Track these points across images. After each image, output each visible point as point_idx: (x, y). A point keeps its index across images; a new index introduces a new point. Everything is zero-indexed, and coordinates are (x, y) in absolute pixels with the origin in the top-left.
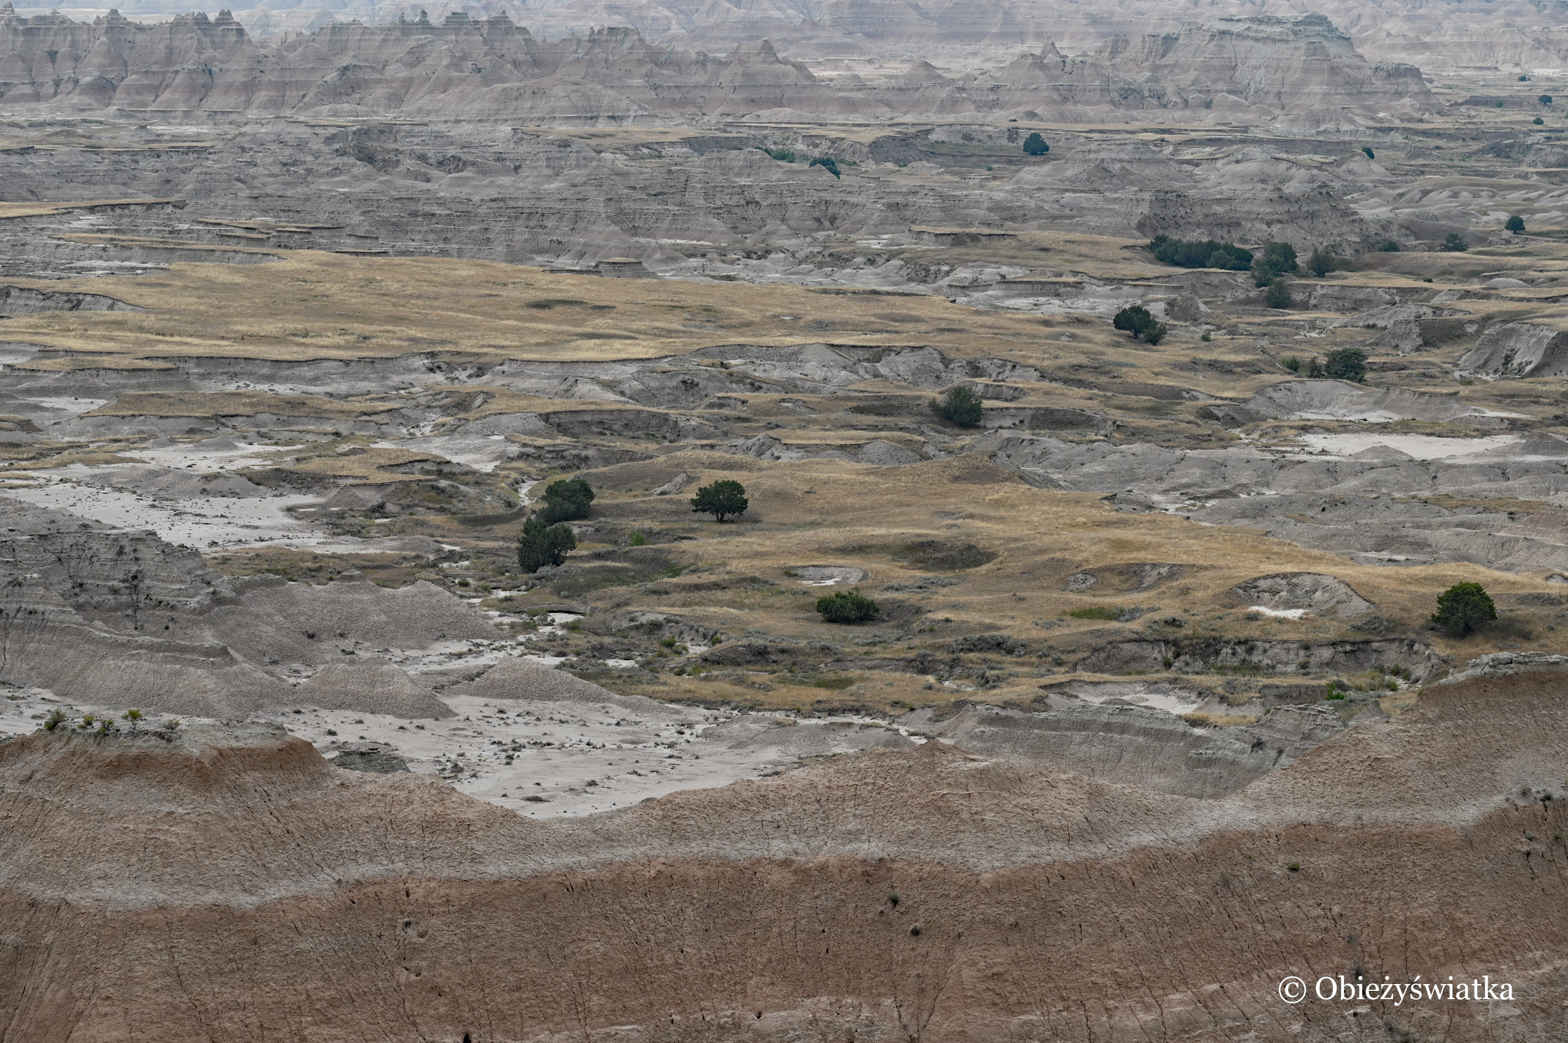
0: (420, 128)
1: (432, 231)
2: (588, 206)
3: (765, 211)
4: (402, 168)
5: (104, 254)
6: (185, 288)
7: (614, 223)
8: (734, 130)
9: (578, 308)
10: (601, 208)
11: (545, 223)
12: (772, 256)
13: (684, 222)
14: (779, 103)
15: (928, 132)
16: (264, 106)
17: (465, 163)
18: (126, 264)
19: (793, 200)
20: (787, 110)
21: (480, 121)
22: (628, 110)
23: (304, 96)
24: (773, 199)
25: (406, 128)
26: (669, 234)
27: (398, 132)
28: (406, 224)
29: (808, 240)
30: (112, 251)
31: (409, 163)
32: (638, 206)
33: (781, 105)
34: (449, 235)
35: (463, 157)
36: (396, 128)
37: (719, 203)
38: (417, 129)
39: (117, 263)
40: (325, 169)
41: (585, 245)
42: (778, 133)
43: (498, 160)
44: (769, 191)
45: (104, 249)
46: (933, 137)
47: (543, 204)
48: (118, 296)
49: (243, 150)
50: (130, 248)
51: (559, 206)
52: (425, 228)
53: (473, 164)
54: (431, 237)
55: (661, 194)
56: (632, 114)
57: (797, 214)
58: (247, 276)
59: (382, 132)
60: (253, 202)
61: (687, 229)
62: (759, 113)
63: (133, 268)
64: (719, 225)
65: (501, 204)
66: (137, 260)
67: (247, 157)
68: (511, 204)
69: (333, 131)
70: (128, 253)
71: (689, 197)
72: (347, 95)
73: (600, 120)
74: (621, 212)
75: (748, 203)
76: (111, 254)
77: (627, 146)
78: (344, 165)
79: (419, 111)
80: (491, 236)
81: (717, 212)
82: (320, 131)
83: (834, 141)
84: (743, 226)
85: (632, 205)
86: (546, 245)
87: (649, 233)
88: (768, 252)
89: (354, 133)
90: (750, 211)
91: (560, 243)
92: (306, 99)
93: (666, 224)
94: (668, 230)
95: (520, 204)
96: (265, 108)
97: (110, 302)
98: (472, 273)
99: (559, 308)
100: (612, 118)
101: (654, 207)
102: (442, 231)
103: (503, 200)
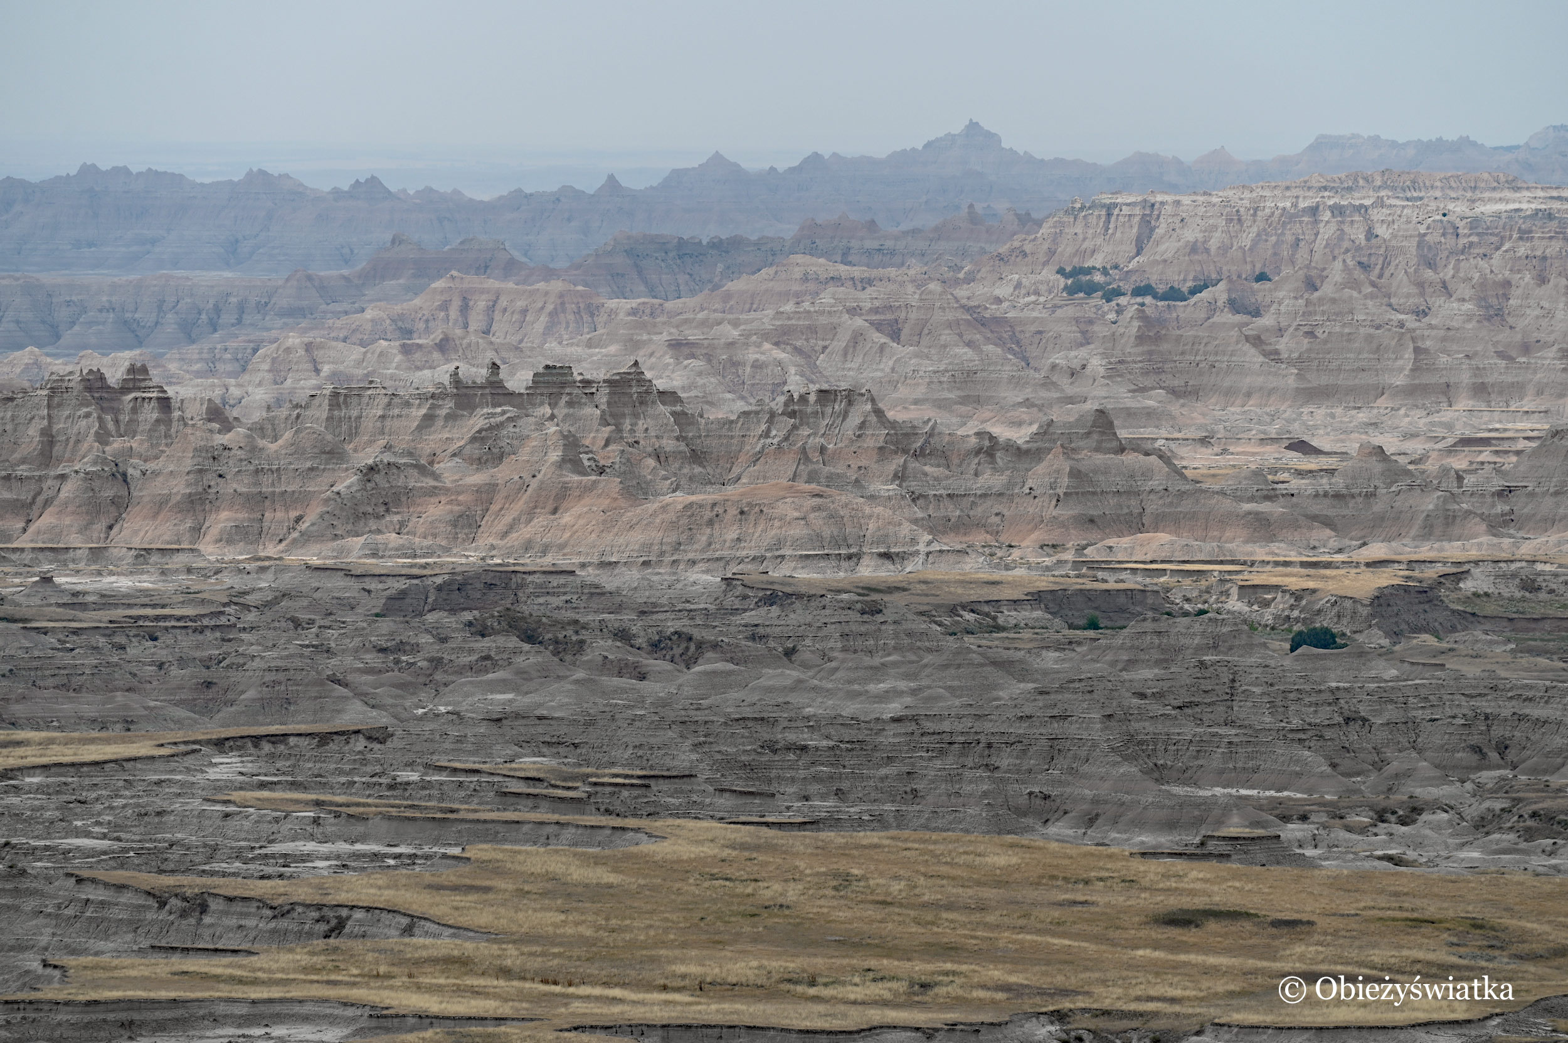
0: (562, 579)
1: (816, 778)
2: (1071, 729)
3: (1380, 736)
4: (590, 655)
5: (317, 831)
6: (522, 893)
7: (1126, 758)
8: (1111, 578)
9: (1248, 925)
10: (1096, 732)
11: (993, 760)
12: (1425, 817)
13: (1250, 758)
14: (1136, 524)
15: (1459, 577)
16: (227, 539)
17: (700, 645)
18: (359, 847)
19: (1427, 714)
20: (1163, 537)
21: (646, 564)
22: (914, 541)
23: (298, 520)
24: (1391, 713)
25: (537, 579)
26: (1222, 777)
27: (521, 586)
28: (768, 767)
29: (1469, 786)
30: (330, 825)
31: (602, 647)
32: (1160, 728)
33: (1141, 528)
34: (845, 785)
35: (696, 634)
36: (515, 579)
37: (1296, 722)
38: (556, 581)
39: (343, 847)
40: (466, 659)
41: (1095, 801)
42: (1187, 582)
43: (753, 638)
44: (1384, 697)
45: (316, 821)
46: (1467, 586)
47: (989, 727)
48: (416, 909)
49: (297, 623)
50: (363, 819)
51: (1021, 729)
52: (802, 773)
53: (715, 646)
54: (814, 788)
55: (1190, 705)
56: (922, 548)
57: (1438, 740)
58: (615, 870)
59: (490, 586)
60: (494, 729)
61: (1256, 770)
62: (1111, 542)
63: (375, 856)
64: (1314, 760)
65: (912, 727)
66: (377, 840)
67: (309, 636)
68: (930, 726)
69: (401, 584)
70: (360, 828)
71: (1241, 710)
72: (378, 517)
73: (865, 561)
74: (1130, 739)
75: (1348, 720)
76: (329, 829)
77: (937, 607)
78: (500, 650)
79: (528, 546)
80: (920, 786)
81: (1300, 736)
82: (373, 585)
83: (1298, 595)
84: (1346, 763)
85: (1149, 727)
86: (1023, 801)
87: (1186, 777)
88: (1416, 810)
89: (439, 588)
90: (1353, 734)
91: (1046, 797)
92: (304, 526)
93: (1216, 760)
94: (1222, 772)
95: (946, 726)
96: (230, 542)
97: (405, 921)
98: (1014, 860)
99: (1212, 926)
100: (887, 556)
101: (1188, 730)
102: (831, 777)
103: (915, 719)
